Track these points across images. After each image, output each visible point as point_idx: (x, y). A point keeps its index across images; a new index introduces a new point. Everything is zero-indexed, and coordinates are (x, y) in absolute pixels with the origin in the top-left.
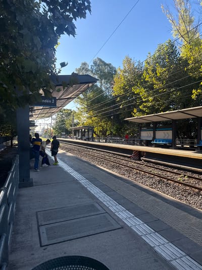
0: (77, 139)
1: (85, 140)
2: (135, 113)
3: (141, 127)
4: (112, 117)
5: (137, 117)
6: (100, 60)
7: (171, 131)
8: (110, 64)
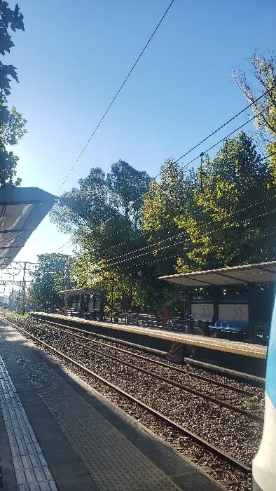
0: (72, 315)
1: (88, 317)
2: (180, 267)
3: (192, 295)
4: (139, 274)
5: (183, 273)
6: (124, 164)
7: (247, 305)
8: (144, 173)
